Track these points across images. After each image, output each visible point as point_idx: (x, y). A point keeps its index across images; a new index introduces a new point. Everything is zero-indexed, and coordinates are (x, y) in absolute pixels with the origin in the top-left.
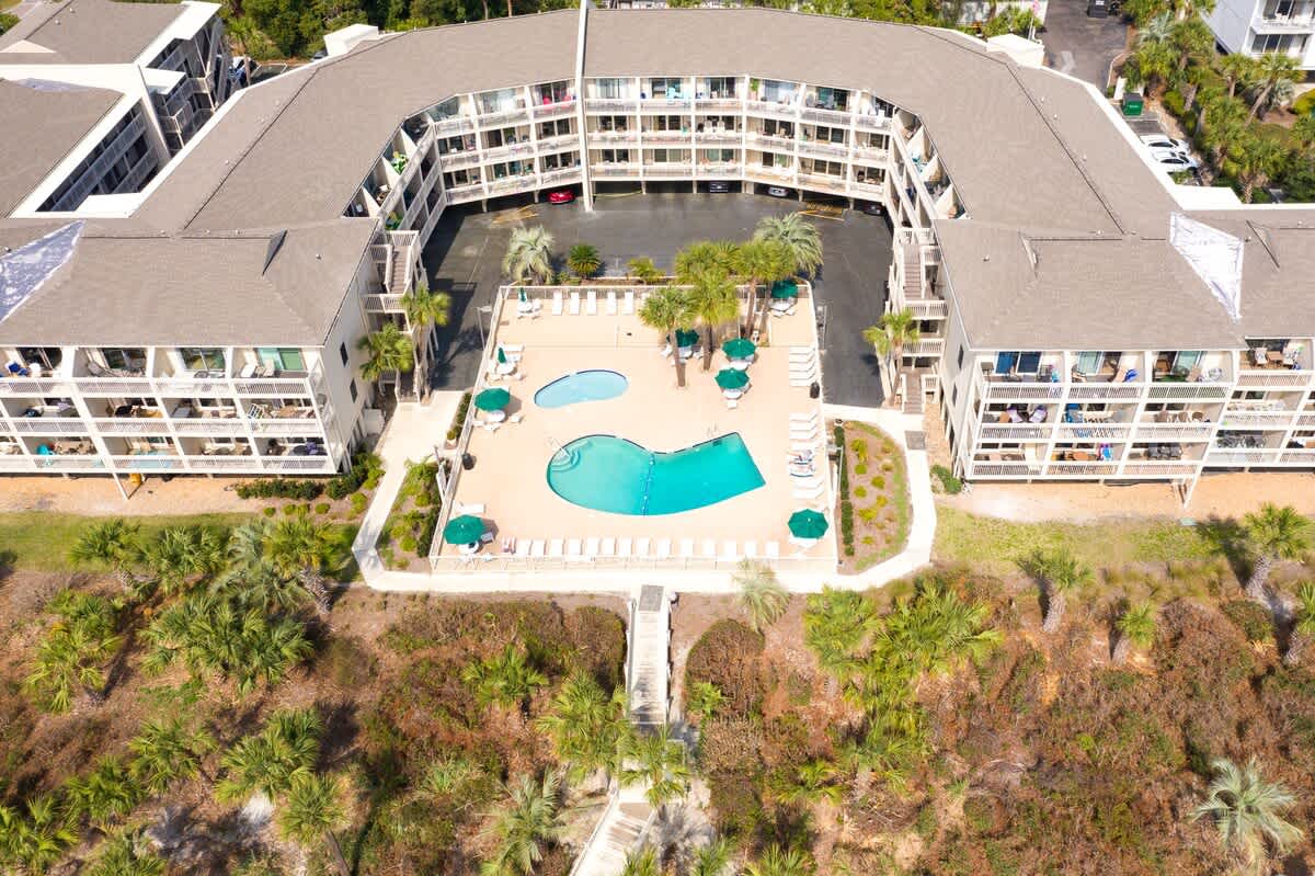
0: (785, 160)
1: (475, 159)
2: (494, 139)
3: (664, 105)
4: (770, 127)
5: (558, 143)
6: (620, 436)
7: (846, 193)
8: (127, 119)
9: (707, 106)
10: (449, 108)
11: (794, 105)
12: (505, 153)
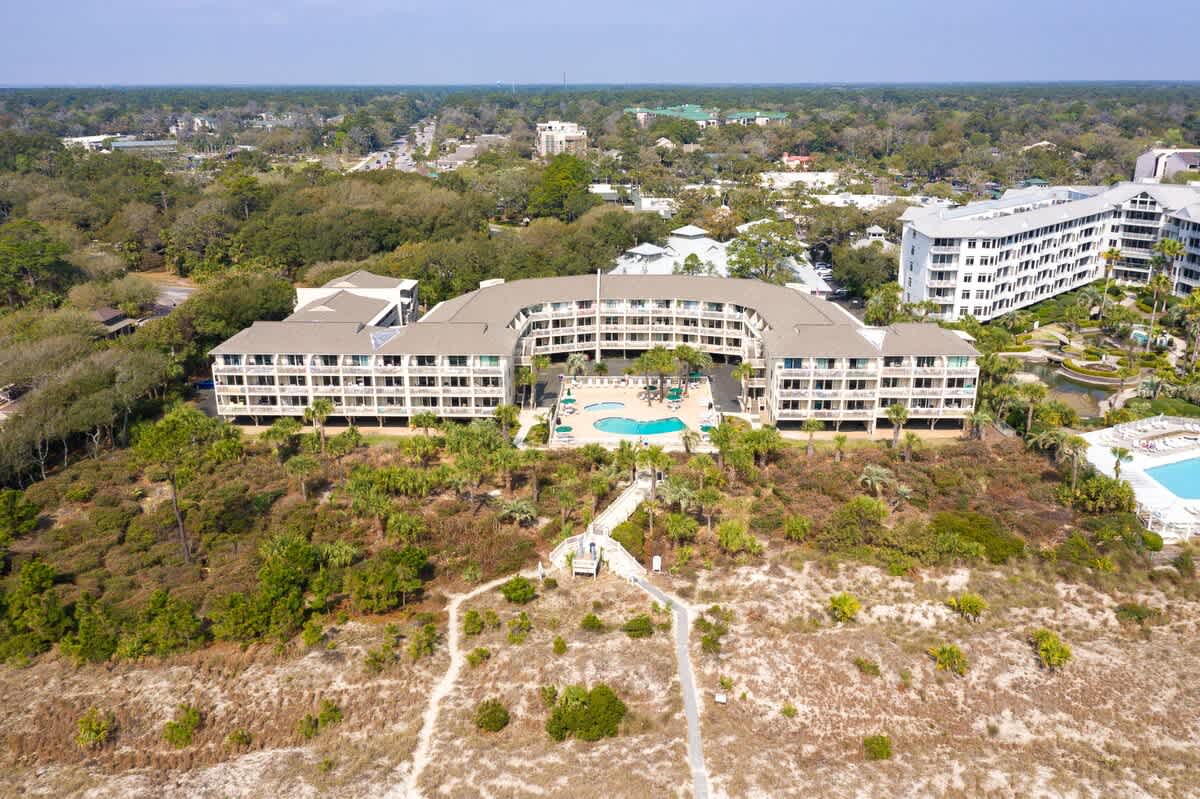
0: (693, 338)
1: (548, 333)
2: (556, 324)
3: (637, 312)
4: (686, 322)
5: (586, 329)
6: (625, 417)
7: (724, 352)
8: (391, 312)
9: (656, 312)
10: (537, 308)
11: (698, 311)
12: (561, 332)
